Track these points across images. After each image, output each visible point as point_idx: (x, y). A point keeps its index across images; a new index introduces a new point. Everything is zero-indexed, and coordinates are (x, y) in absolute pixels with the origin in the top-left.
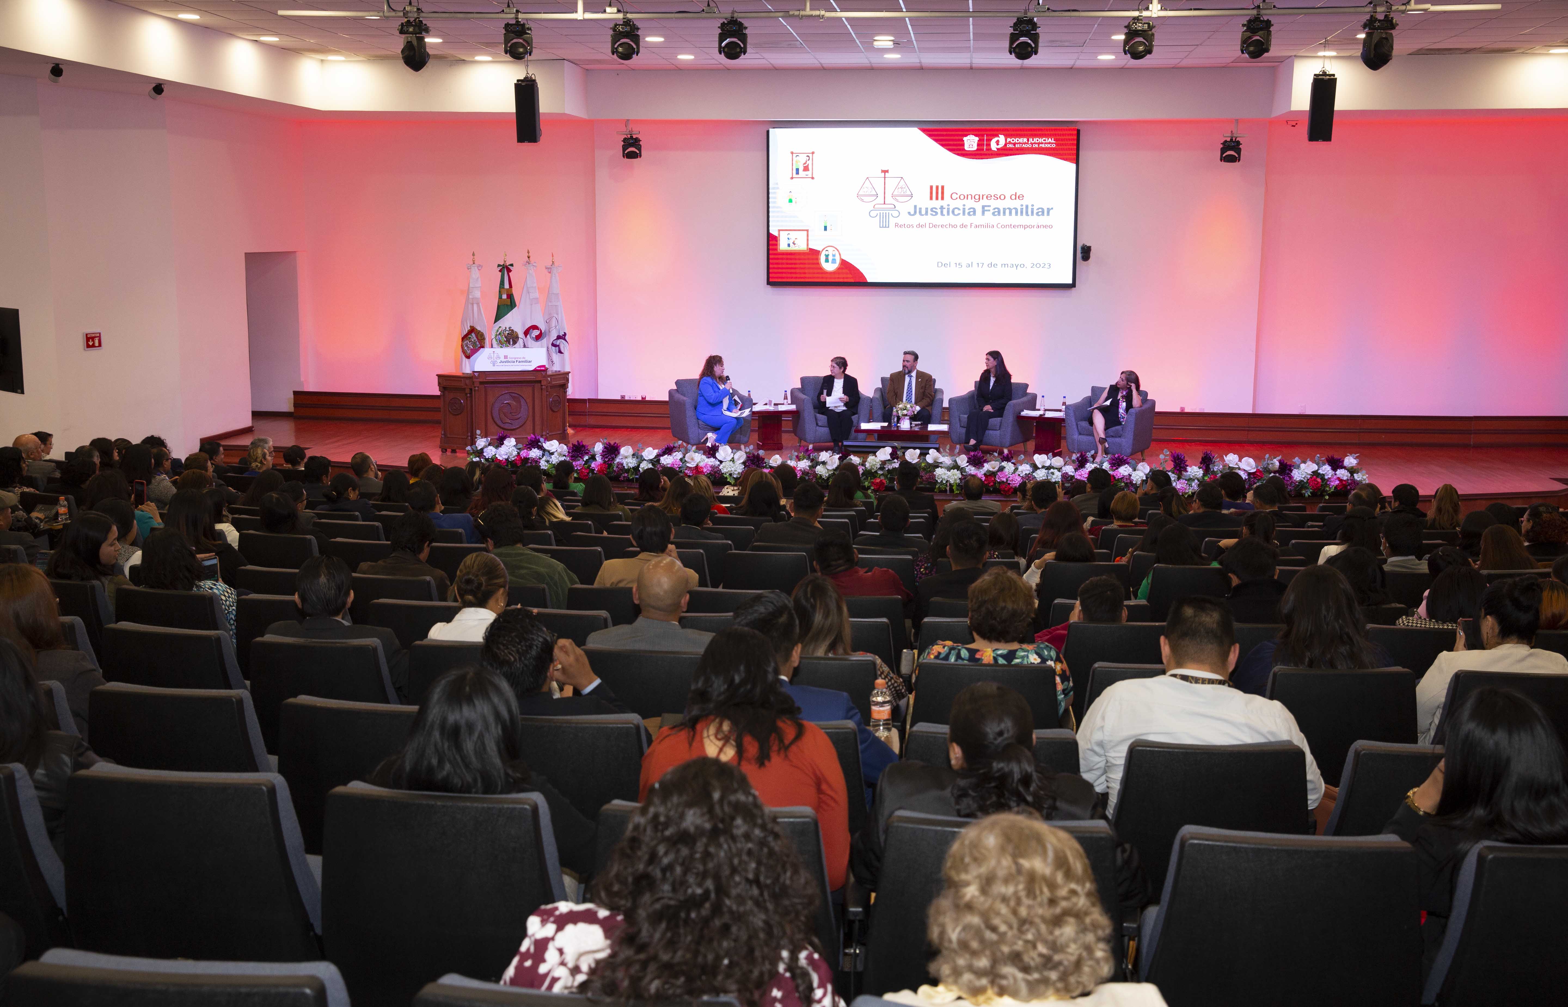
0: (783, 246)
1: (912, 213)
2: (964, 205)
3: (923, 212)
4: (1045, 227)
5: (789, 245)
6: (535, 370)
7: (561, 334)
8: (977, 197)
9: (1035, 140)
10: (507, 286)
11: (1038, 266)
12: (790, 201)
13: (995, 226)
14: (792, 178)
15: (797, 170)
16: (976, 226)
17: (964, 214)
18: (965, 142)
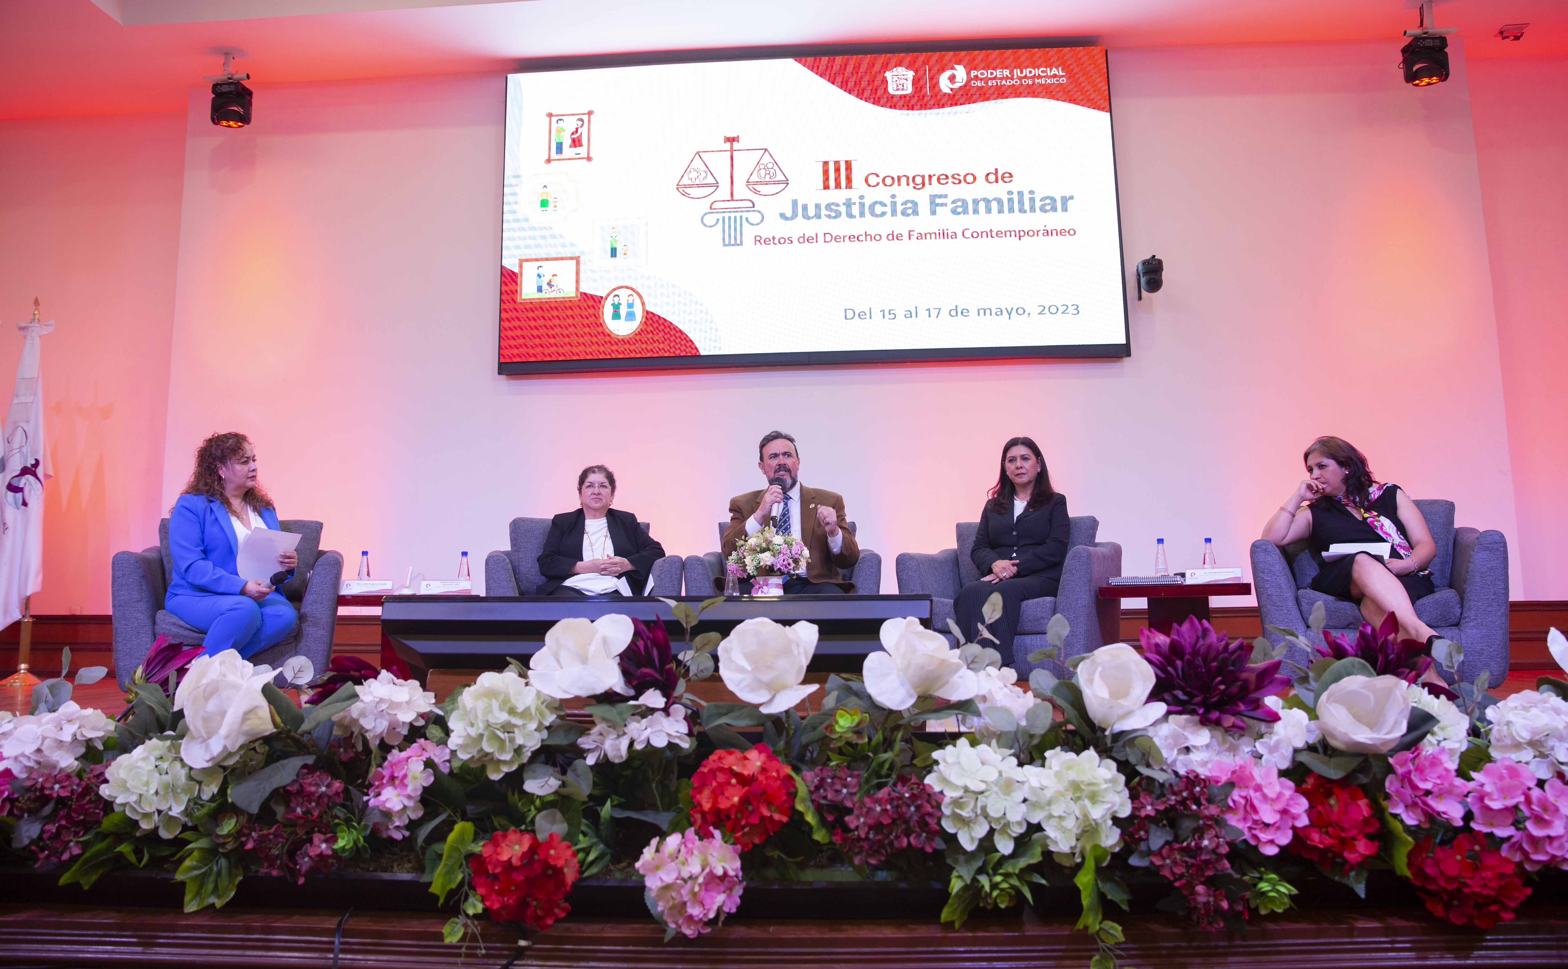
0: (528, 291)
1: (789, 214)
2: (893, 196)
3: (811, 212)
4: (1061, 232)
5: (540, 289)
7: (30, 462)
8: (919, 180)
9: (1026, 72)
11: (1053, 310)
12: (544, 203)
13: (959, 235)
14: (549, 161)
15: (560, 145)
16: (920, 236)
17: (894, 213)
18: (889, 79)
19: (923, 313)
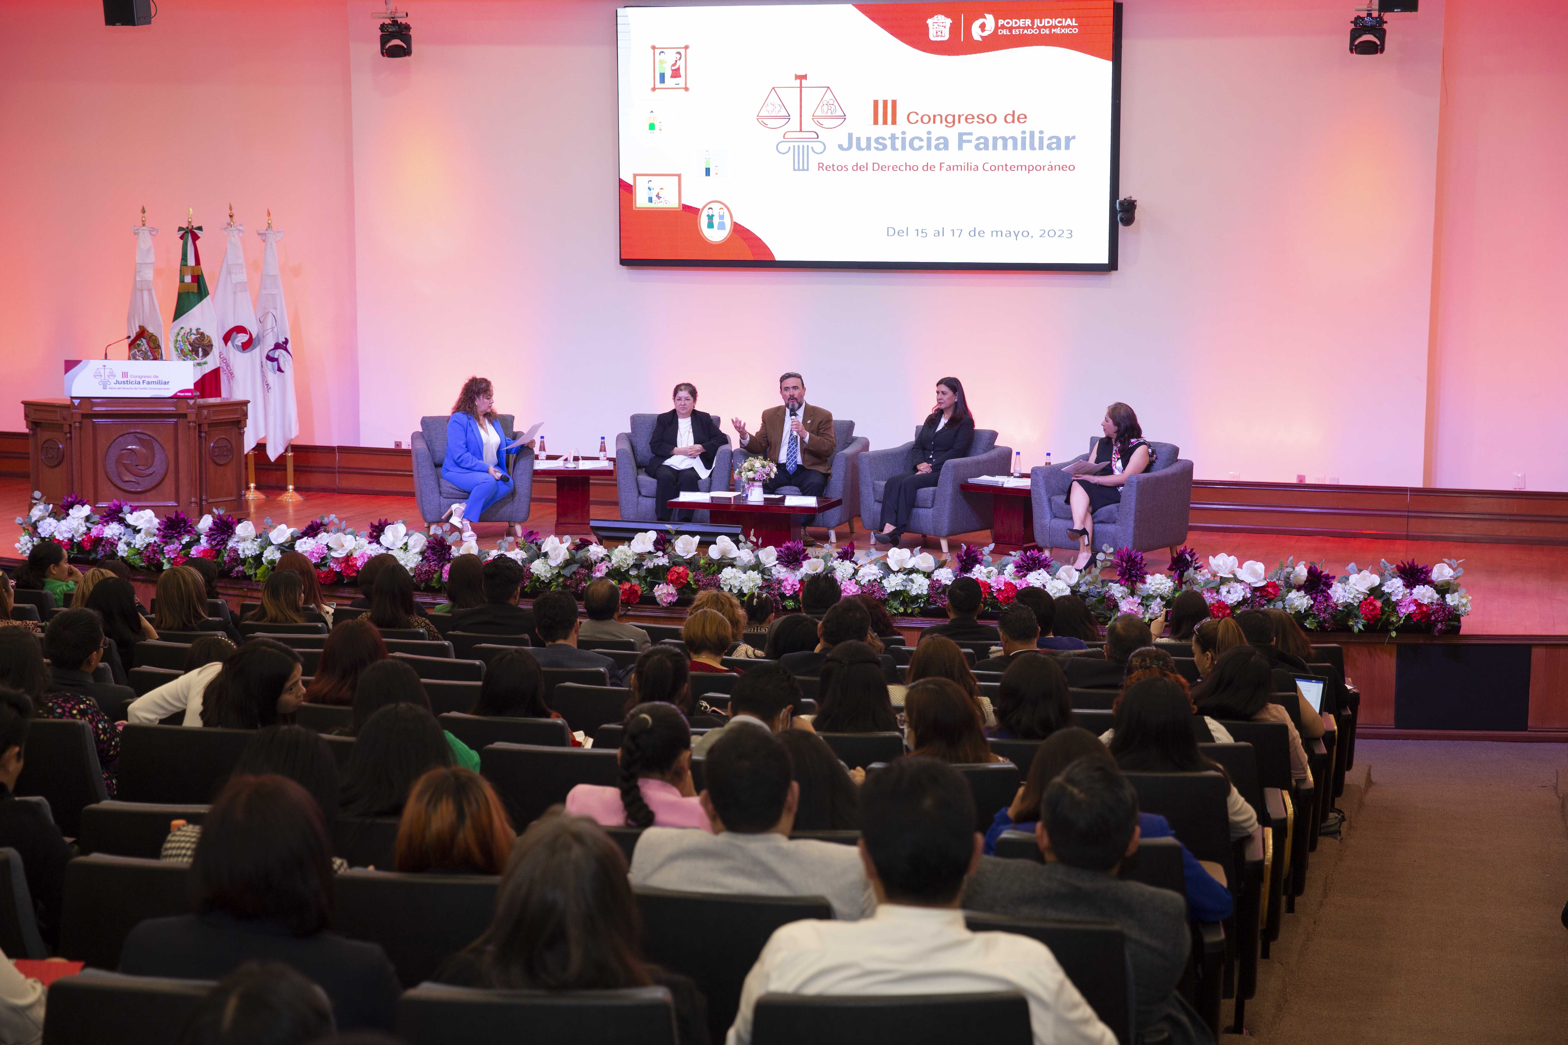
0: (641, 201)
1: (846, 146)
2: (929, 133)
3: (863, 144)
4: (1062, 168)
5: (650, 200)
6: (175, 397)
7: (281, 340)
8: (950, 119)
9: (1045, 22)
10: (191, 262)
11: (1052, 233)
12: (652, 127)
13: (980, 168)
14: (654, 89)
15: (662, 76)
16: (950, 168)
17: (929, 148)
18: (930, 26)
19: (948, 233)
